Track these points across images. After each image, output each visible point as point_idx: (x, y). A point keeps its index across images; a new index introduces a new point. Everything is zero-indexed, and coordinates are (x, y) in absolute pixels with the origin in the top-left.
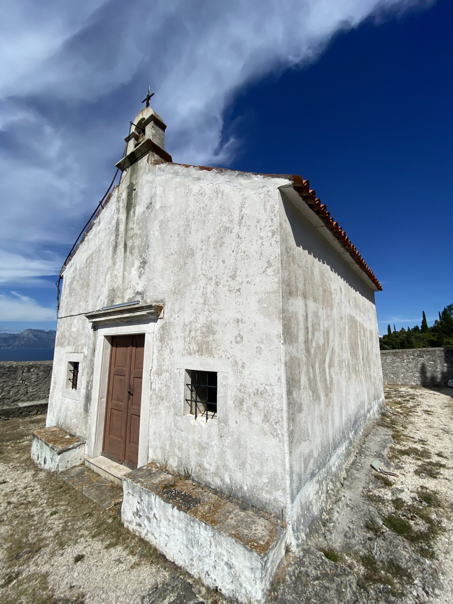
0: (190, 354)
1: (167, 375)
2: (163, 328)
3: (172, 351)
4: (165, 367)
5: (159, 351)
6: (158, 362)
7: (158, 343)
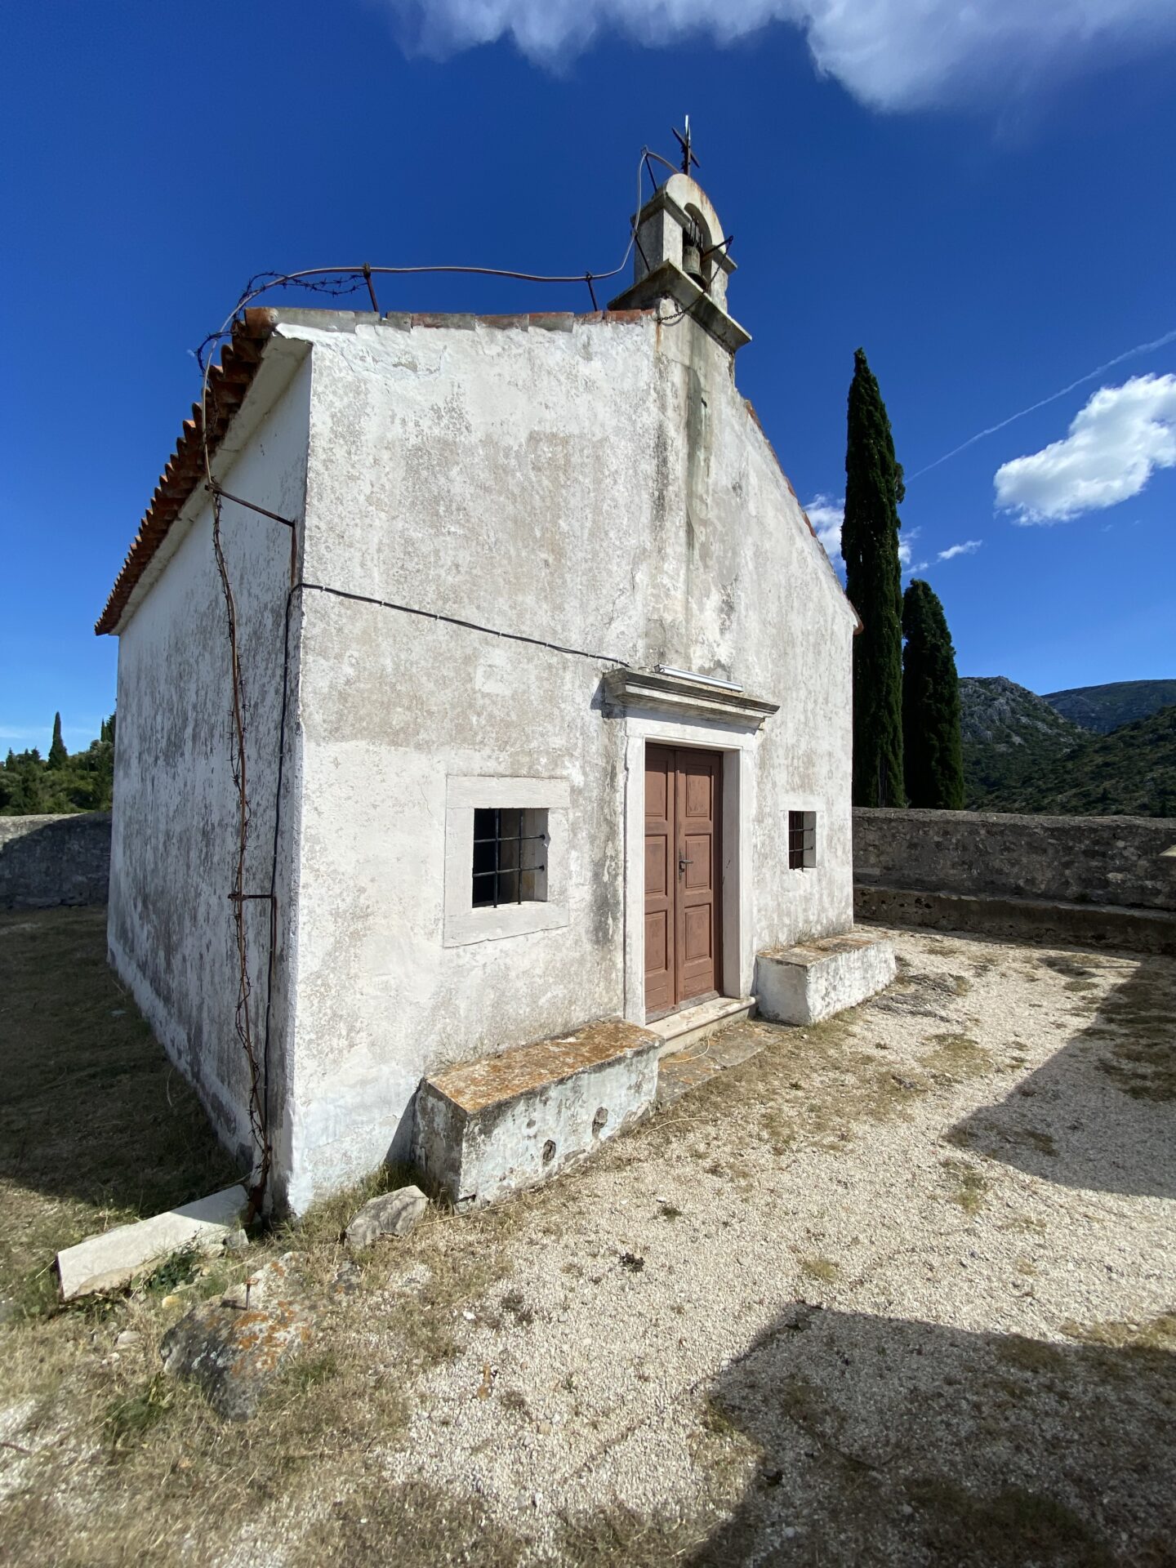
0: (793, 789)
1: (770, 821)
2: (763, 747)
3: (774, 784)
4: (767, 810)
5: (759, 783)
6: (759, 801)
7: (757, 771)
